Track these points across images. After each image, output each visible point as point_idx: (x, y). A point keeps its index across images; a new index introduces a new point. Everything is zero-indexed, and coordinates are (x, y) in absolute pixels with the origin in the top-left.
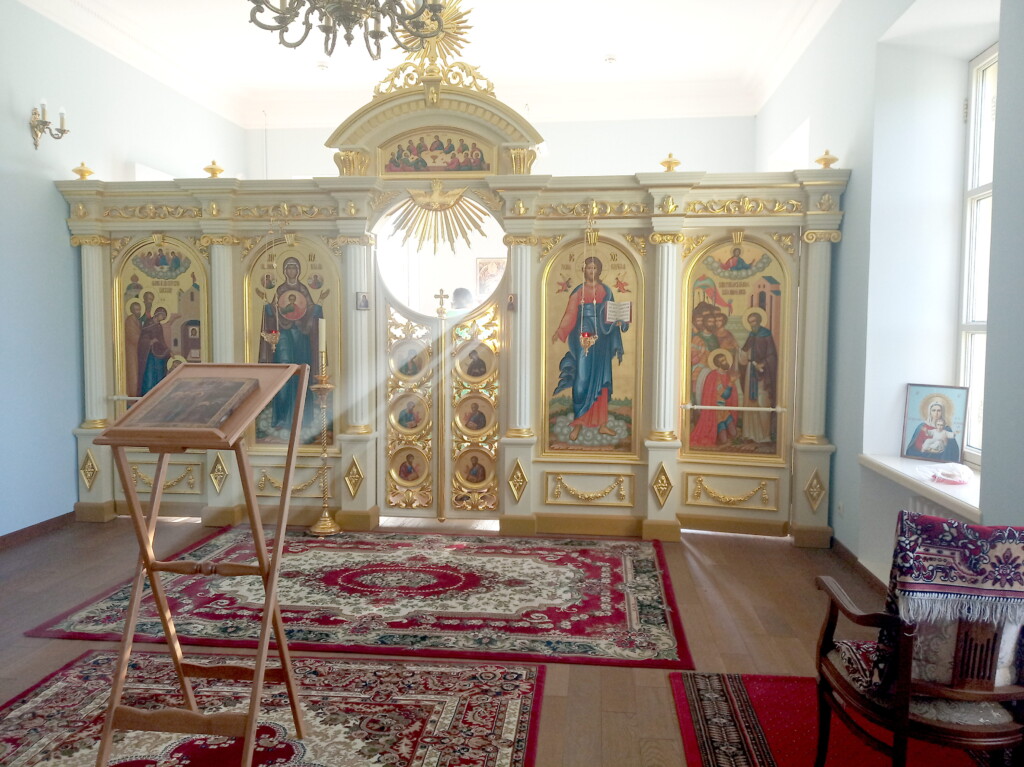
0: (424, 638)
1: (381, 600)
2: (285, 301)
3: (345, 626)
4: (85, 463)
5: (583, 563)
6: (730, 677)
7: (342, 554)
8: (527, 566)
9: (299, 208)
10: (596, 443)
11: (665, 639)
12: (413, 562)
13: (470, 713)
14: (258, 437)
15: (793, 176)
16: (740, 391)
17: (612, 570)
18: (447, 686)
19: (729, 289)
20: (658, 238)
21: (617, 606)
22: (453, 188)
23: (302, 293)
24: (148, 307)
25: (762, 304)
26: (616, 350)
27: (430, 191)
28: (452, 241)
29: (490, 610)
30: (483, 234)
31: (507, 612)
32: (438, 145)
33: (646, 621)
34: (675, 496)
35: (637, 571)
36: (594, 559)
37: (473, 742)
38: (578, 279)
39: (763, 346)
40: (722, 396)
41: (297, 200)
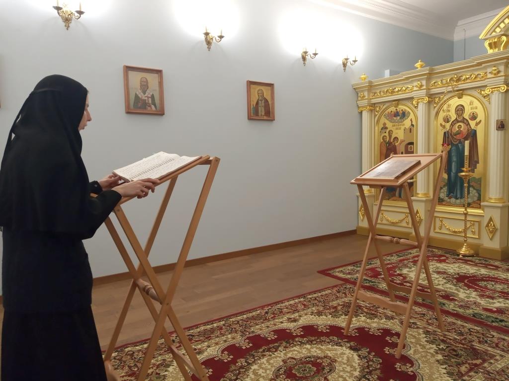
1: (486, 295)
2: (456, 128)
3: (456, 303)
7: (475, 268)
9: (464, 76)
14: (439, 202)
23: (465, 123)
41: (463, 72)
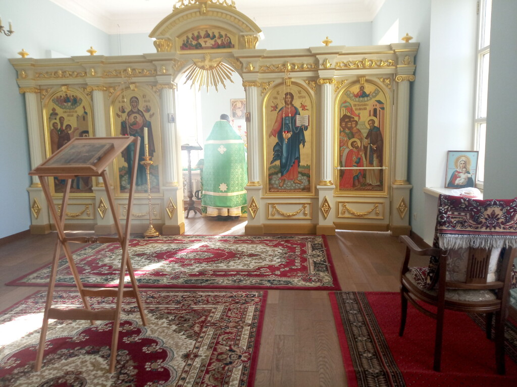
0: (207, 280)
1: (186, 264)
2: (132, 119)
3: (167, 276)
4: (34, 204)
5: (286, 245)
6: (359, 293)
7: (166, 245)
8: (259, 248)
9: (137, 70)
10: (292, 188)
11: (327, 277)
12: (202, 248)
13: (230, 312)
14: (121, 190)
15: (390, 47)
16: (364, 159)
17: (301, 248)
18: (218, 301)
19: (358, 107)
20: (322, 81)
21: (303, 264)
22: (215, 58)
23: (140, 115)
24: (62, 124)
25: (375, 115)
26: (301, 140)
27: (204, 59)
28: (216, 85)
29: (240, 267)
30: (232, 81)
31: (248, 268)
32: (207, 36)
33: (317, 270)
34: (332, 212)
35: (313, 249)
36: (292, 244)
37: (231, 324)
38: (281, 104)
39: (376, 136)
40: (356, 163)
41: (135, 66)
